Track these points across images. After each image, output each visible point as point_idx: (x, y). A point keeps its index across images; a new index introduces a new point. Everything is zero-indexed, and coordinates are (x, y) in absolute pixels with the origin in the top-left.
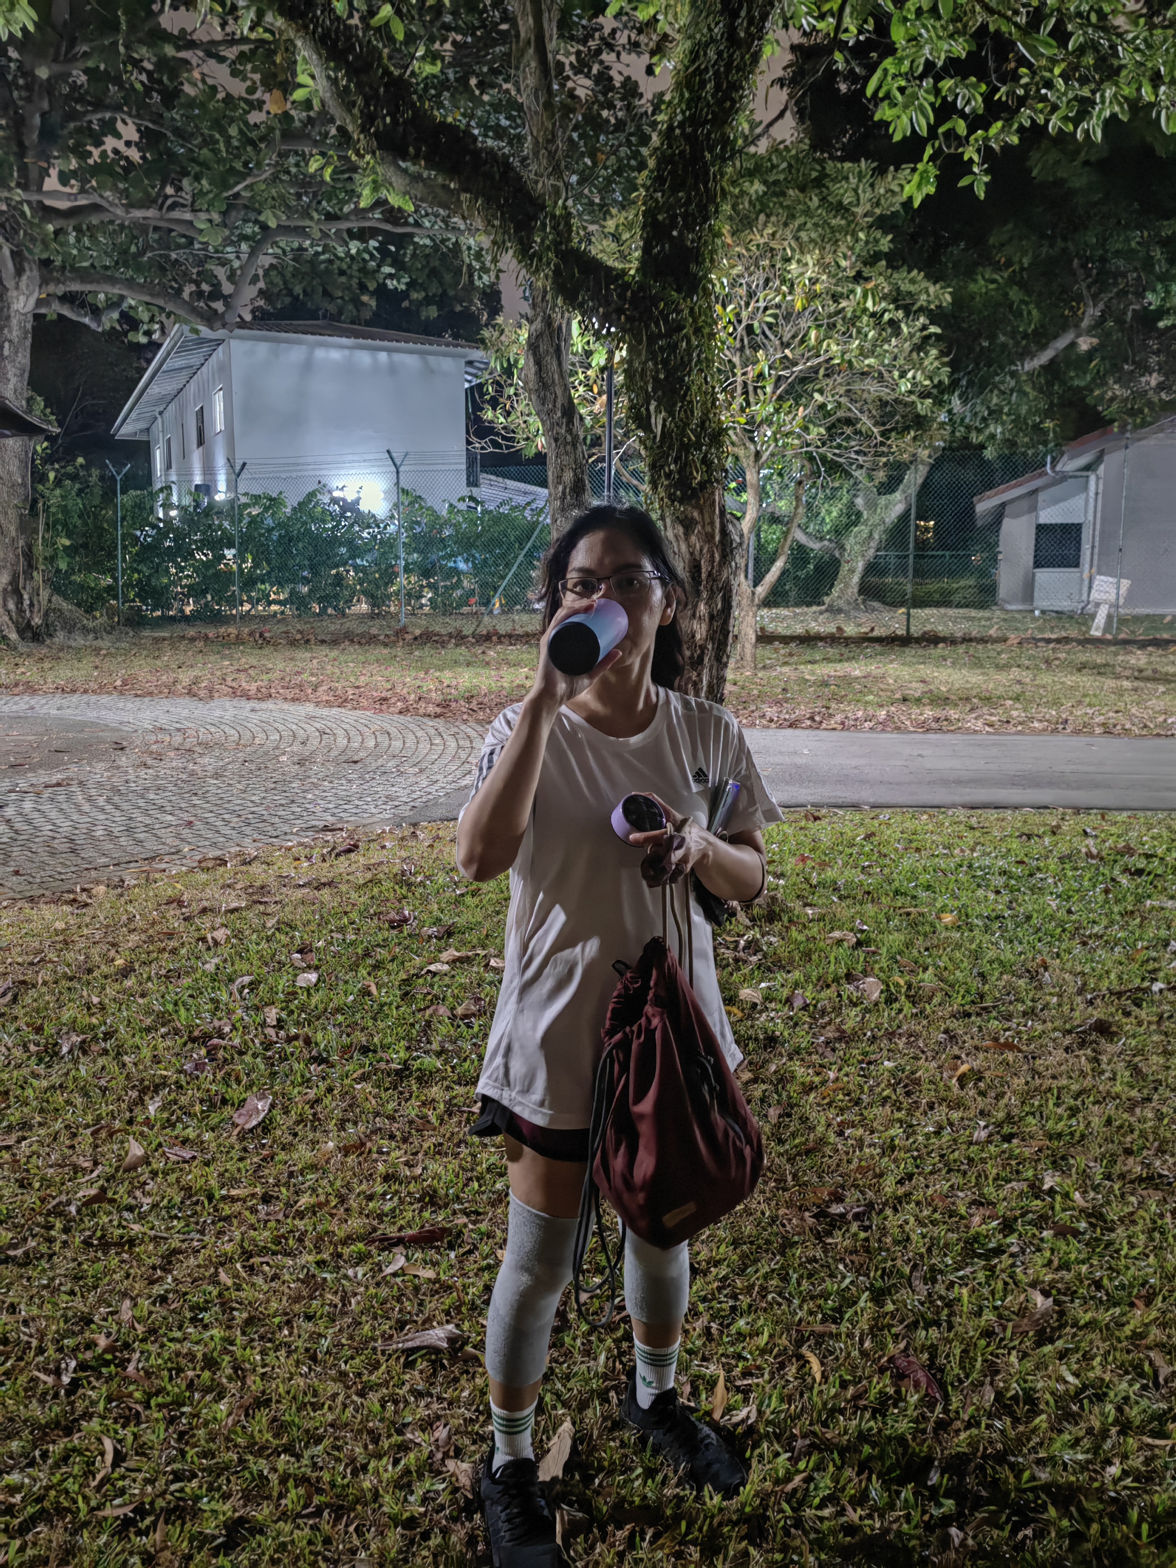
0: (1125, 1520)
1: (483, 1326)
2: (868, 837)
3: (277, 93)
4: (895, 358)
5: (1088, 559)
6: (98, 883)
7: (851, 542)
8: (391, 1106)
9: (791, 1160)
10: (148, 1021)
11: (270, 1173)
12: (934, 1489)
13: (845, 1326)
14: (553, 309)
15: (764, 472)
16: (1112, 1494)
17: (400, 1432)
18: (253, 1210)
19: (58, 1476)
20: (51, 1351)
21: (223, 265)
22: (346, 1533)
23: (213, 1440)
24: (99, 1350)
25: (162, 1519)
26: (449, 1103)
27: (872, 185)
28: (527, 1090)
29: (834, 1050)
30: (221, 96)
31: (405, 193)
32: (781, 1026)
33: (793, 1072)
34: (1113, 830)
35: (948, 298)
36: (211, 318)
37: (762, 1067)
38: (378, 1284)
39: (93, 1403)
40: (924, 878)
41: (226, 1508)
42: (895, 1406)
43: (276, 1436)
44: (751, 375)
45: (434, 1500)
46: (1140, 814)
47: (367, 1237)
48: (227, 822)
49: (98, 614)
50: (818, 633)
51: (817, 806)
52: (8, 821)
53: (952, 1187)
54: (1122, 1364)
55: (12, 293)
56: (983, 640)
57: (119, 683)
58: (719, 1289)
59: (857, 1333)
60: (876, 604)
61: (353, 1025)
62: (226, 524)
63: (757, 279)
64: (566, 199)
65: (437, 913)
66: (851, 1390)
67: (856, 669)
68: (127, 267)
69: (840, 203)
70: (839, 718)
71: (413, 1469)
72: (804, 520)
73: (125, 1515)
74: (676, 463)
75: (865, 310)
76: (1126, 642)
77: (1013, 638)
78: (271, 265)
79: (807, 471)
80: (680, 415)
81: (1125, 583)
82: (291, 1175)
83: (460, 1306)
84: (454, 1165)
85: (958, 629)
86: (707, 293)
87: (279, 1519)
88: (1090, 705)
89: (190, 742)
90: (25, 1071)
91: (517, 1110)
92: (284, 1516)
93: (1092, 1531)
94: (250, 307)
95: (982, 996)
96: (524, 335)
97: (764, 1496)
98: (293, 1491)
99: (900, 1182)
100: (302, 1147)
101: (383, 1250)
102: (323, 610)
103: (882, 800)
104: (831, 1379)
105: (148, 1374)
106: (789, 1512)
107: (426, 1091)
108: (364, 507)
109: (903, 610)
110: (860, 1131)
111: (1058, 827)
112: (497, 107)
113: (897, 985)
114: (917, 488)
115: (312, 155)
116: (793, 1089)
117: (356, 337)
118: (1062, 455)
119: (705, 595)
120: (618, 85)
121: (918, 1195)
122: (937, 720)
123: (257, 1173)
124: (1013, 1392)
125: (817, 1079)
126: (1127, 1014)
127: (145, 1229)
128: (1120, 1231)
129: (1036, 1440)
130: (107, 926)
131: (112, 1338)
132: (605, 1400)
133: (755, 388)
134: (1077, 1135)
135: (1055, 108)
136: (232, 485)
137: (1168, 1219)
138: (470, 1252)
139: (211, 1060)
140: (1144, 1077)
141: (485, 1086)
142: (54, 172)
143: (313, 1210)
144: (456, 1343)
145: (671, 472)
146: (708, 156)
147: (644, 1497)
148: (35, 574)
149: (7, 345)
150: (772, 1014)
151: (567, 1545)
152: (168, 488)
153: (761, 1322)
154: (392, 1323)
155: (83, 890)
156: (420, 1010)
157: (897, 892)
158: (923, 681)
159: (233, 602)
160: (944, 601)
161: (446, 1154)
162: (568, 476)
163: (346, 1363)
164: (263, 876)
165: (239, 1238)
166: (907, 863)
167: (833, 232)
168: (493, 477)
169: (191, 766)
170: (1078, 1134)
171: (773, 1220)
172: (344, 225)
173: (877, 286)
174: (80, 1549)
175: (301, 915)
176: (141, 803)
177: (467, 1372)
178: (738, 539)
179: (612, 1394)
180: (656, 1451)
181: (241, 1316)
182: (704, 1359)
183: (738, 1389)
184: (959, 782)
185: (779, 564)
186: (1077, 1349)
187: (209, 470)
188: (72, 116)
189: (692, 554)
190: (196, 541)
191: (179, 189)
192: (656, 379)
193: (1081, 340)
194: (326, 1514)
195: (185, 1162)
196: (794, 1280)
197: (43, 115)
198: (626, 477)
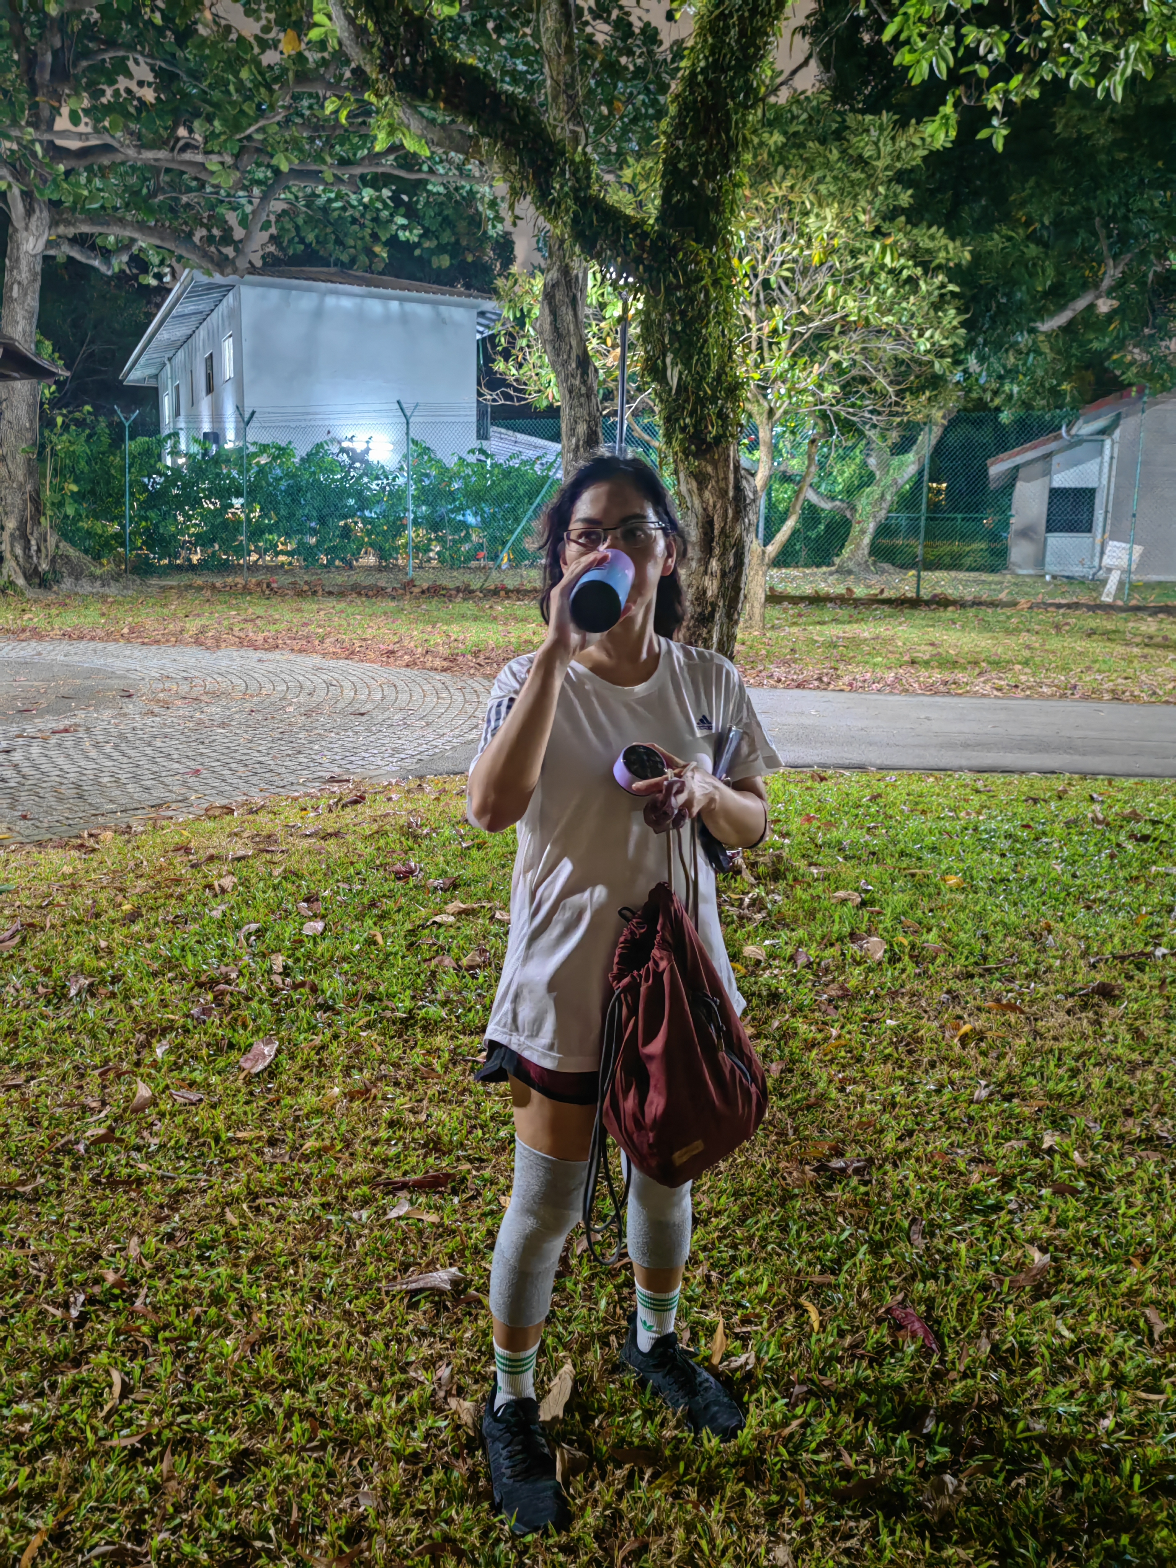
0: (1118, 1471)
1: (485, 1270)
2: (874, 798)
3: (291, 33)
4: (912, 316)
5: (1101, 524)
6: (105, 828)
7: (864, 503)
8: (397, 1053)
9: (793, 1114)
10: (156, 966)
11: (277, 1116)
12: (929, 1438)
13: (843, 1278)
14: (571, 257)
15: (779, 429)
16: (1105, 1446)
17: (403, 1370)
18: (259, 1152)
19: (66, 1406)
20: (60, 1286)
21: (234, 209)
22: (350, 1466)
23: (219, 1374)
24: (107, 1285)
25: (168, 1452)
26: (453, 1052)
27: (893, 139)
28: (535, 1033)
29: (836, 1008)
30: (234, 36)
31: (422, 136)
32: (784, 984)
33: (796, 1028)
34: (1120, 796)
35: (967, 256)
36: (222, 264)
37: (765, 1023)
38: (382, 1227)
39: (101, 1336)
40: (930, 840)
41: (231, 1440)
42: (892, 1355)
43: (281, 1371)
44: (766, 330)
45: (436, 1436)
46: (1148, 780)
47: (372, 1182)
48: (234, 771)
49: (105, 561)
50: (828, 594)
51: (824, 766)
52: (16, 766)
53: (952, 1144)
54: (1118, 1320)
55: (22, 235)
56: (993, 604)
57: (126, 631)
58: (720, 1238)
59: (855, 1284)
60: (886, 566)
61: (360, 974)
62: (234, 473)
63: (775, 233)
64: (586, 145)
65: (442, 865)
66: (848, 1340)
67: (865, 630)
68: (138, 209)
69: (860, 156)
70: (846, 679)
71: (416, 1406)
72: (816, 480)
73: (133, 1445)
74: (691, 416)
75: (882, 266)
76: (1137, 609)
77: (1023, 602)
78: (283, 211)
79: (819, 430)
80: (696, 368)
81: (1138, 549)
82: (297, 1119)
83: (464, 1250)
84: (458, 1112)
85: (969, 593)
86: (727, 245)
87: (284, 1452)
88: (1099, 671)
89: (197, 691)
90: (34, 1012)
91: (526, 1054)
92: (289, 1449)
93: (1085, 1481)
94: (261, 253)
95: (985, 958)
96: (538, 283)
97: (760, 1439)
98: (298, 1425)
99: (901, 1139)
100: (308, 1092)
101: (387, 1194)
102: (331, 562)
103: (888, 762)
104: (829, 1328)
105: (156, 1309)
106: (786, 1456)
107: (431, 1040)
108: (372, 458)
109: (912, 572)
110: (861, 1088)
111: (1065, 791)
112: (514, 52)
113: (901, 945)
114: (931, 450)
115: (325, 98)
116: (795, 1044)
117: (368, 285)
118: (1078, 418)
119: (717, 551)
120: (637, 31)
121: (918, 1151)
122: (946, 683)
123: (263, 1119)
124: (1009, 1345)
125: (819, 1036)
126: (1130, 978)
127: (152, 1169)
128: (1119, 1191)
129: (1029, 1392)
130: (114, 872)
131: (121, 1273)
132: (606, 1344)
133: (770, 344)
134: (1077, 1098)
135: (1077, 63)
136: (241, 433)
137: (1166, 1180)
138: (473, 1198)
139: (218, 1005)
140: (1145, 1040)
141: (494, 1032)
142: (65, 111)
143: (319, 1153)
144: (459, 1286)
145: (686, 426)
146: (731, 104)
147: (643, 1438)
148: (42, 519)
149: (16, 287)
150: (776, 972)
151: (567, 1483)
152: (175, 435)
153: (760, 1272)
154: (396, 1265)
155: (91, 835)
156: (425, 960)
157: (902, 854)
158: (932, 644)
159: (240, 551)
160: (954, 564)
161: (450, 1102)
162: (582, 428)
163: (350, 1302)
164: (270, 825)
165: (245, 1179)
166: (912, 824)
167: (853, 186)
168: (503, 430)
169: (198, 715)
170: (1078, 1095)
171: (774, 1173)
172: (358, 171)
173: (896, 242)
174: (88, 1478)
175: (307, 865)
176: (148, 750)
177: (470, 1314)
178: (751, 496)
179: (613, 1338)
180: (655, 1394)
181: (247, 1255)
182: (704, 1306)
183: (737, 1336)
184: (966, 746)
185: (790, 524)
186: (1073, 1306)
187: (217, 416)
188: (86, 54)
189: (705, 509)
190: (204, 490)
191: (191, 131)
192: (673, 332)
193: (1100, 302)
194: (330, 1448)
195: (192, 1104)
196: (794, 1232)
197: (55, 54)
198: (638, 432)
